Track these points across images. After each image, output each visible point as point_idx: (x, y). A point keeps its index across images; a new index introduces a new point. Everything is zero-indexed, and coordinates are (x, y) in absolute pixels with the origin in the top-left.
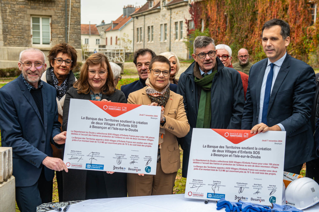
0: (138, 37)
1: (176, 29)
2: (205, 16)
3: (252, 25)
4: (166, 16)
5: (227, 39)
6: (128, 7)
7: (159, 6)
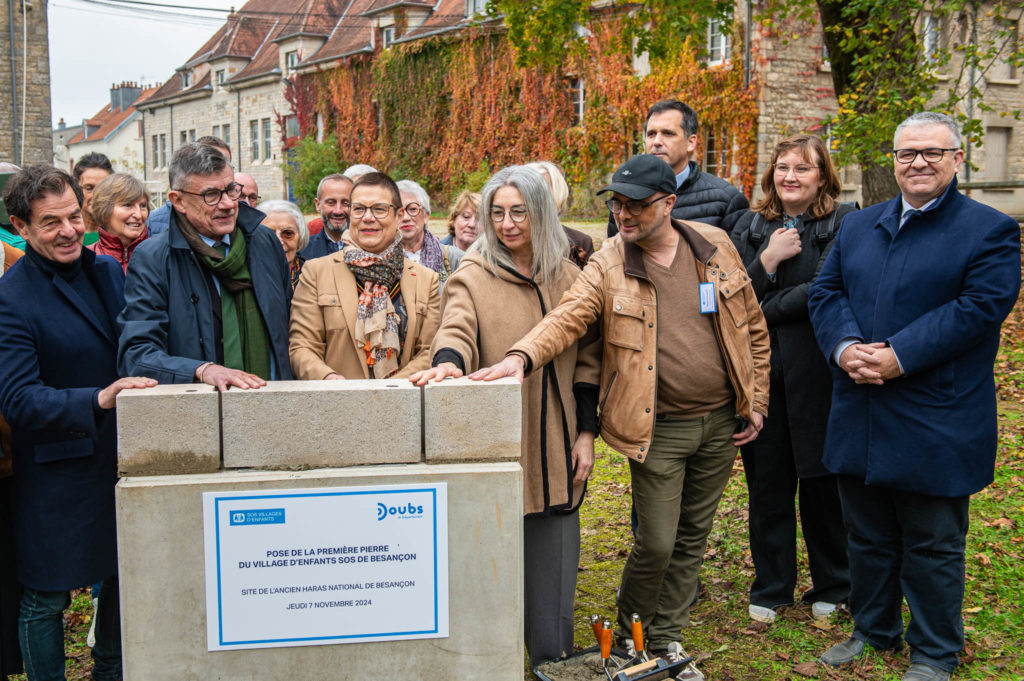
0: (156, 156)
1: (254, 135)
2: (324, 106)
3: (440, 125)
4: (227, 106)
5: (381, 157)
6: (123, 86)
7: (209, 83)
